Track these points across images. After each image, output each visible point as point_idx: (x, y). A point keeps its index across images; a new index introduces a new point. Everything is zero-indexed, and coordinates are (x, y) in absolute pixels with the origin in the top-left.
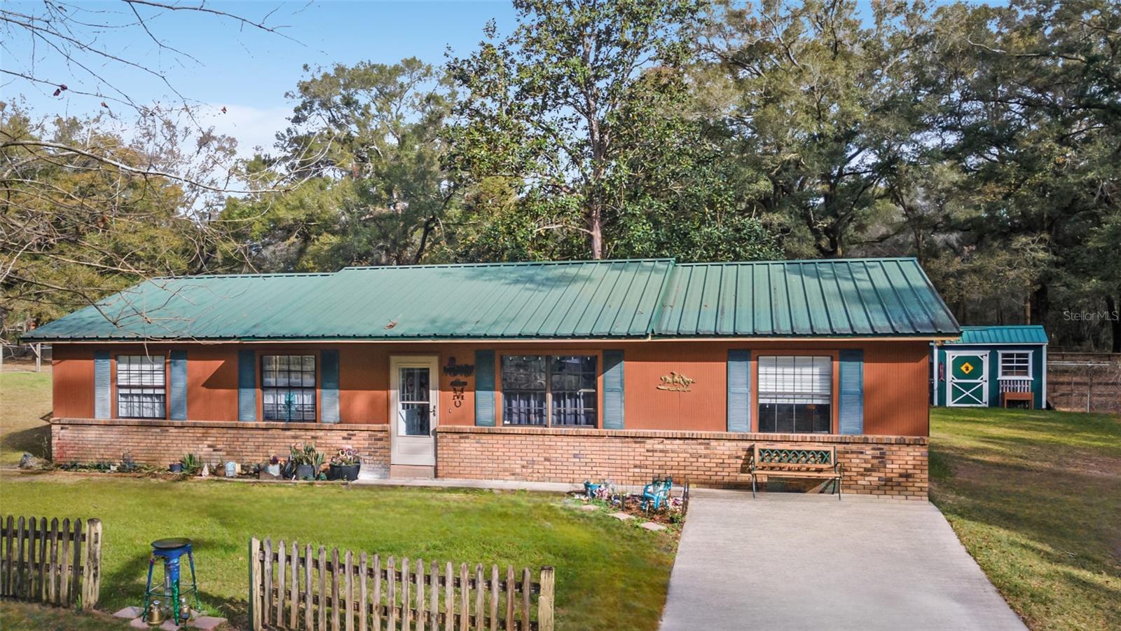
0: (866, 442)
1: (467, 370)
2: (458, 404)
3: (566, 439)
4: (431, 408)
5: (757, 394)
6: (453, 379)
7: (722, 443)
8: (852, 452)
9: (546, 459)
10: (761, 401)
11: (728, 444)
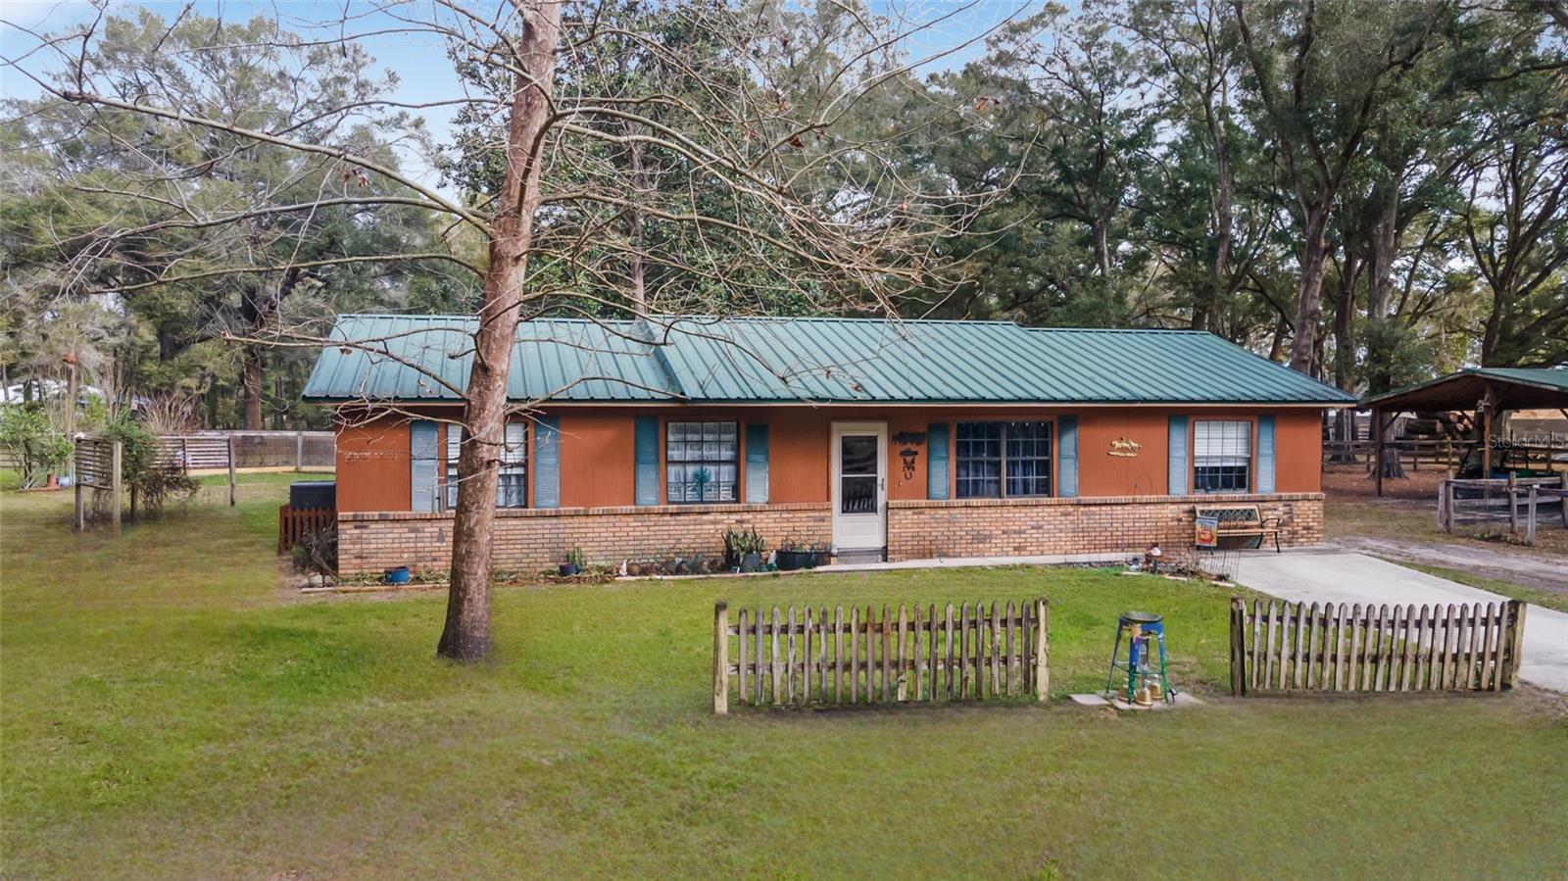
0: (1280, 499)
1: (918, 438)
2: (908, 476)
3: (1024, 510)
4: (879, 482)
5: (1193, 458)
6: (904, 448)
7: (1165, 506)
8: (1269, 509)
9: (1004, 532)
10: (1196, 465)
11: (1171, 507)
